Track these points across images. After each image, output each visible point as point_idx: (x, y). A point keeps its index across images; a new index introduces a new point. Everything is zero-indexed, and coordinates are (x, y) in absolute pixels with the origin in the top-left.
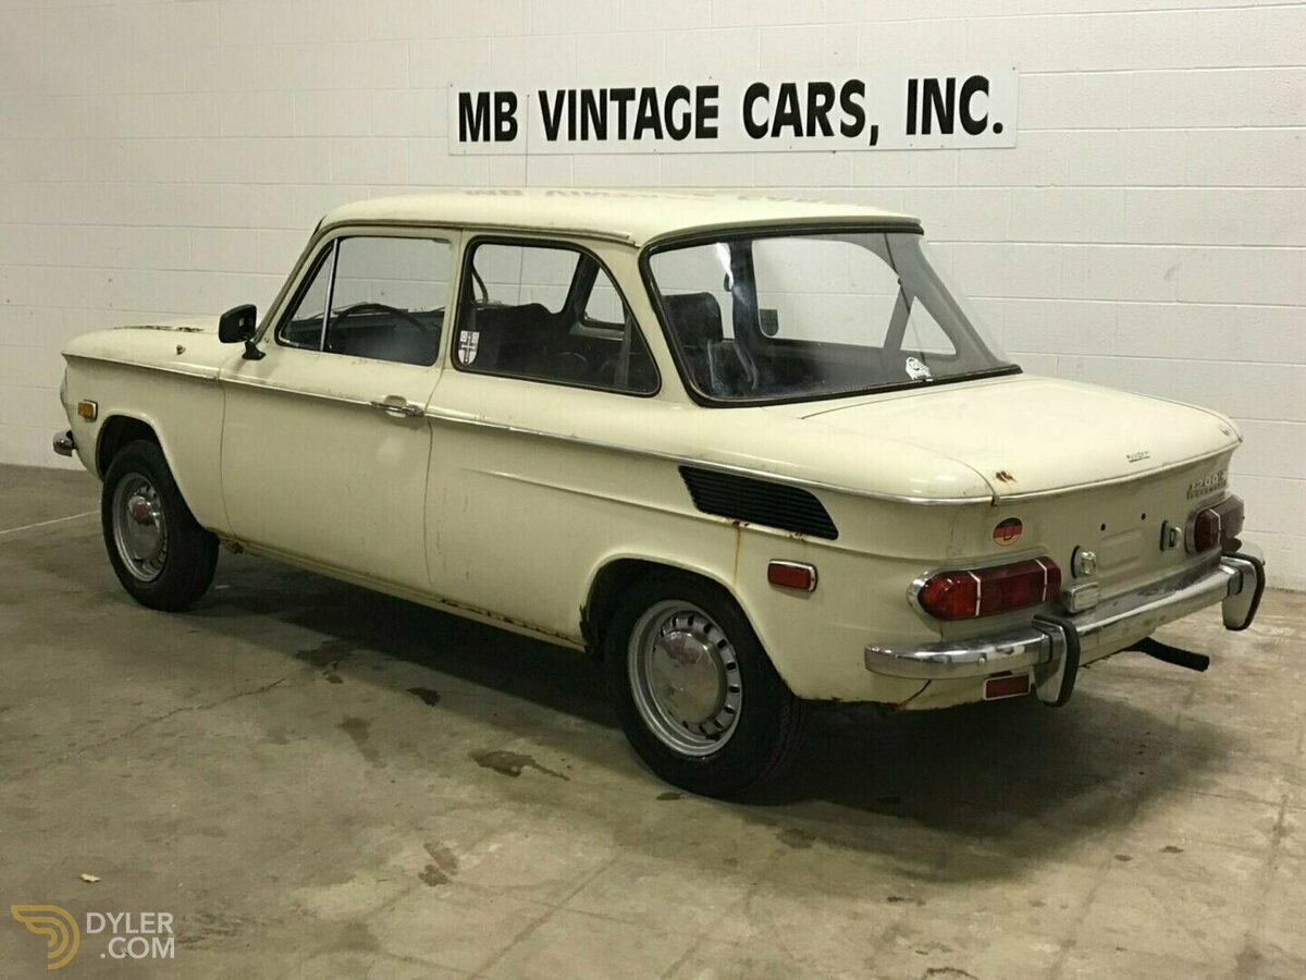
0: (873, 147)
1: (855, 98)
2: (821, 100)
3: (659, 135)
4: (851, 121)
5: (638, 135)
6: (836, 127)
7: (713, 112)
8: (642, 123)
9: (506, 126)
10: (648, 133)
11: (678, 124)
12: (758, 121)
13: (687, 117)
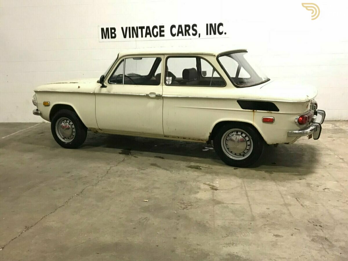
0: (199, 38)
1: (195, 28)
2: (187, 28)
3: (151, 36)
4: (194, 32)
5: (146, 36)
6: (191, 34)
7: (163, 31)
9: (113, 35)
11: (155, 34)
12: (174, 33)
13: (157, 32)
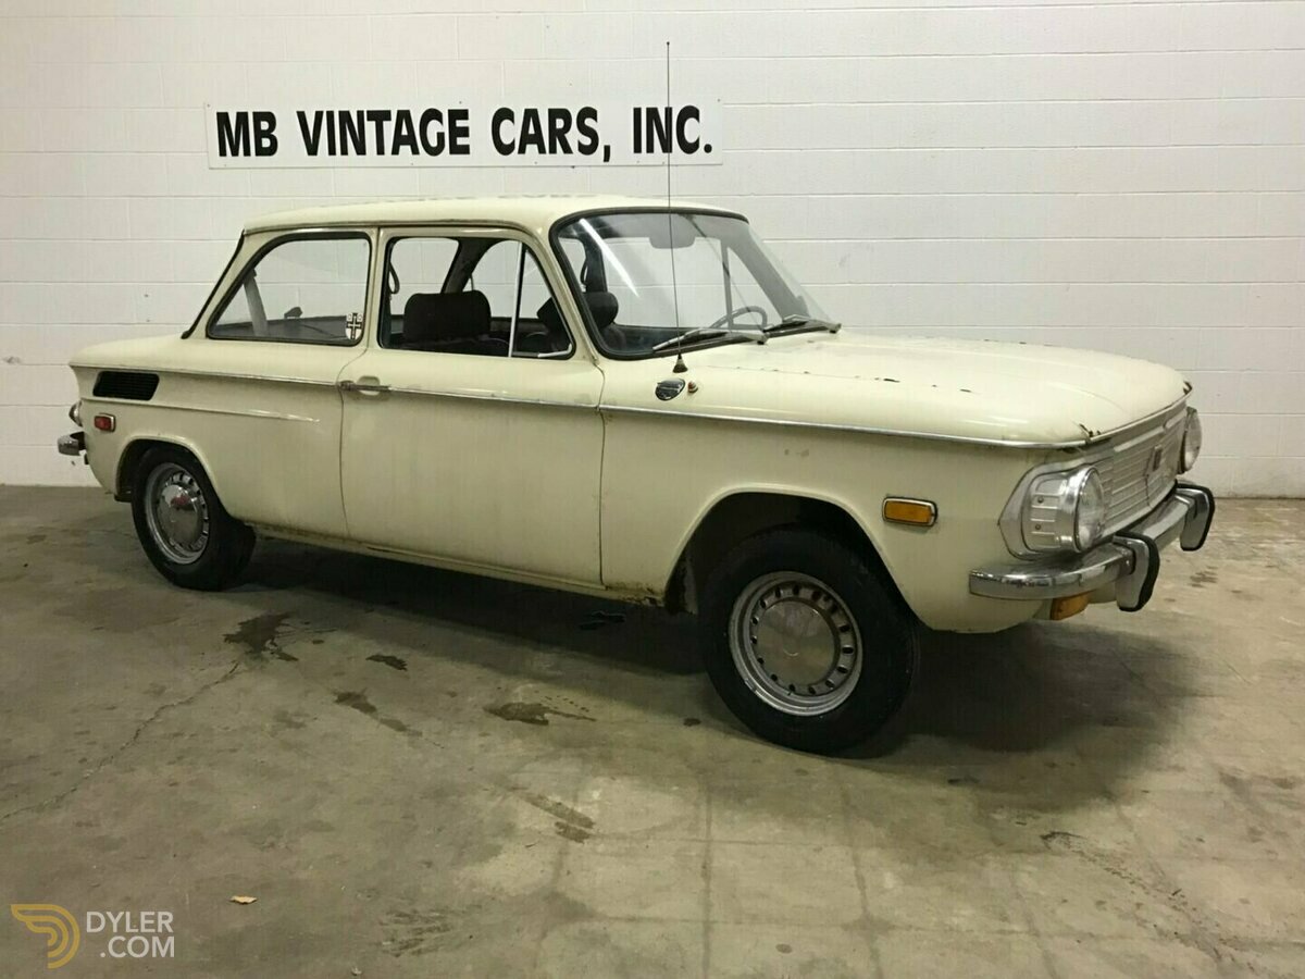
0: (607, 164)
1: (589, 122)
2: (560, 124)
3: (415, 151)
4: (587, 141)
5: (395, 151)
6: (574, 146)
7: (465, 132)
8: (399, 141)
9: (266, 143)
10: (405, 149)
11: (433, 143)
12: (506, 141)
13: (441, 136)
